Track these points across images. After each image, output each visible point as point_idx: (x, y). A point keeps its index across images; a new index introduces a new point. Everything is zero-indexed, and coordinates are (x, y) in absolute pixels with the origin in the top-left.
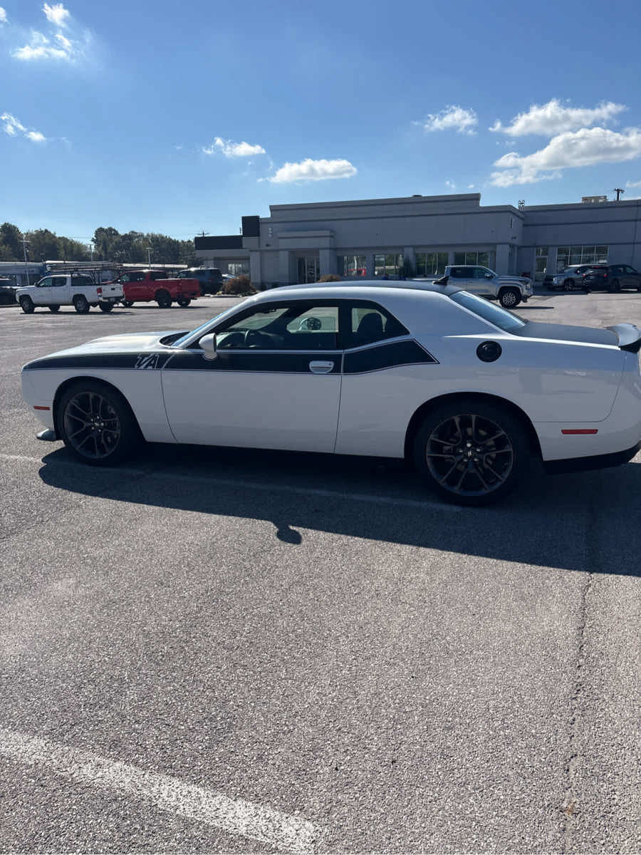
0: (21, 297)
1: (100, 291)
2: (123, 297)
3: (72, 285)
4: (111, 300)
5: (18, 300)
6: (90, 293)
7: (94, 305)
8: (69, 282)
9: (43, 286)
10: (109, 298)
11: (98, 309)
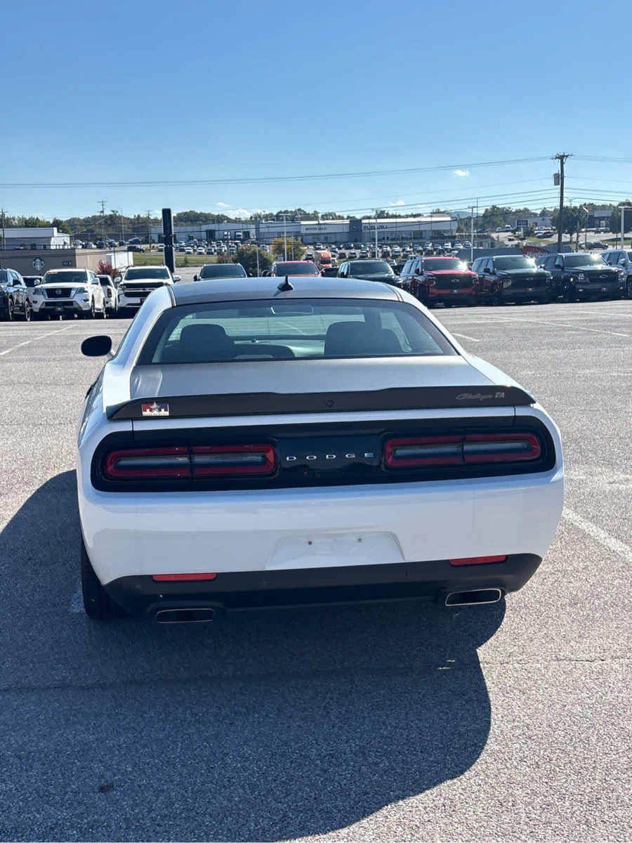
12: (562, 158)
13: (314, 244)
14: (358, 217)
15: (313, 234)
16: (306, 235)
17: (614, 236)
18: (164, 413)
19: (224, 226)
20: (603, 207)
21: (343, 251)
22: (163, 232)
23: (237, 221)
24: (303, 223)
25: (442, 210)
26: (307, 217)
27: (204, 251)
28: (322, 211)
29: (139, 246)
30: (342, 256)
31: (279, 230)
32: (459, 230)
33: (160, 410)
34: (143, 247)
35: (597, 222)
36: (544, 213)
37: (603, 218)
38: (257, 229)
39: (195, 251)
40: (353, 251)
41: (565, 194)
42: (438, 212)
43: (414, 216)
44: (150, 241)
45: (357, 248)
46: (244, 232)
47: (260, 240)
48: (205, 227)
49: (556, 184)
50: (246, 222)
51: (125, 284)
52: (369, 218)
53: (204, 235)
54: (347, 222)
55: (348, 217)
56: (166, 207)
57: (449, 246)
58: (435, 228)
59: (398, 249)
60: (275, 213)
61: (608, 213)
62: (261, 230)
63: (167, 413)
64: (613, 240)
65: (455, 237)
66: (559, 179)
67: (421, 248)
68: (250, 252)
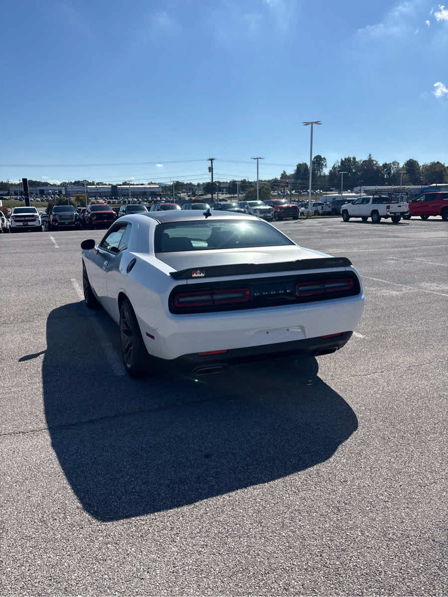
0: (343, 211)
1: (388, 207)
2: (408, 212)
3: (373, 203)
4: (397, 214)
5: (341, 212)
6: (382, 208)
7: (386, 217)
8: (371, 201)
9: (357, 204)
10: (395, 213)
11: (390, 220)
12: (212, 160)
13: (95, 197)
14: (114, 184)
15: (94, 192)
16: (91, 192)
17: (230, 196)
18: (202, 275)
19: (49, 187)
20: (224, 183)
21: (109, 200)
22: (23, 190)
23: (55, 185)
24: (88, 187)
25: (153, 182)
26: (90, 184)
27: (39, 200)
28: (96, 181)
29: (4, 197)
30: (109, 203)
31: (83, 190)
32: (162, 192)
33: (200, 274)
34: (7, 197)
35: (222, 190)
36: (199, 185)
37: (224, 188)
38: (66, 189)
39: (34, 200)
40: (114, 200)
41: (214, 177)
42: (151, 183)
43: (142, 185)
44: (10, 194)
45: (115, 199)
46: (59, 191)
47: (68, 194)
48: (39, 188)
49: (210, 172)
50: (59, 186)
51: (14, 216)
52: (120, 185)
53: (38, 192)
54: (110, 186)
55: (109, 185)
56: (24, 178)
57: (159, 199)
58: (152, 190)
59: (135, 200)
60: (73, 182)
61: (227, 186)
62: (68, 190)
63: (204, 275)
64: (229, 198)
65: (161, 195)
66: (211, 169)
67: (146, 200)
68: (64, 200)
